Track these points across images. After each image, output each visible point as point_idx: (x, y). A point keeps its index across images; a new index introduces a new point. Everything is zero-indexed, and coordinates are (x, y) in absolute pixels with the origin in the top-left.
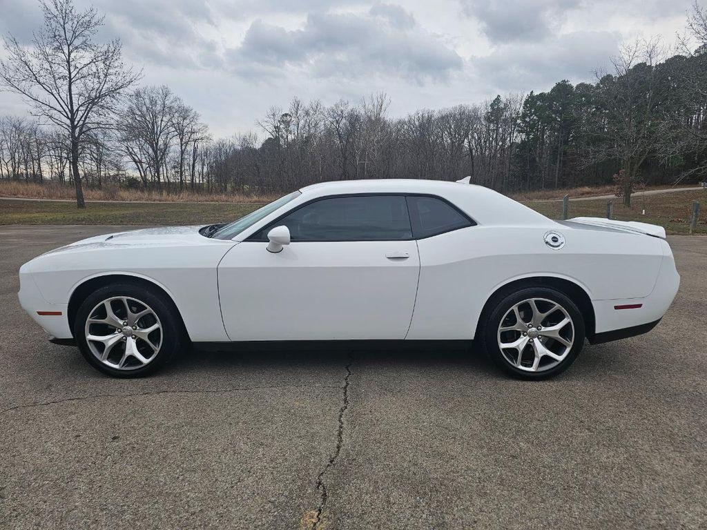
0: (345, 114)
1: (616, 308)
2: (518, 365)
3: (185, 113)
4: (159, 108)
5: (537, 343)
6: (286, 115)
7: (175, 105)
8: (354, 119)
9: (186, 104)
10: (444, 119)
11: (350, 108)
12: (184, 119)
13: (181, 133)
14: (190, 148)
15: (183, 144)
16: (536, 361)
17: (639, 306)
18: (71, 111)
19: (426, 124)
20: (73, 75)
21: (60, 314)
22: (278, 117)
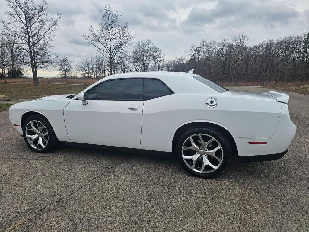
0: (226, 45)
1: (250, 143)
2: (193, 169)
3: (156, 50)
4: (146, 48)
5: (205, 158)
6: (198, 47)
7: (152, 47)
8: (230, 47)
9: (157, 46)
10: (280, 44)
11: (228, 42)
12: (156, 52)
13: (154, 58)
14: (157, 64)
15: (155, 63)
16: (203, 168)
17: (266, 143)
18: (110, 52)
19: (268, 47)
20: (111, 38)
21: (19, 126)
22: (194, 49)
